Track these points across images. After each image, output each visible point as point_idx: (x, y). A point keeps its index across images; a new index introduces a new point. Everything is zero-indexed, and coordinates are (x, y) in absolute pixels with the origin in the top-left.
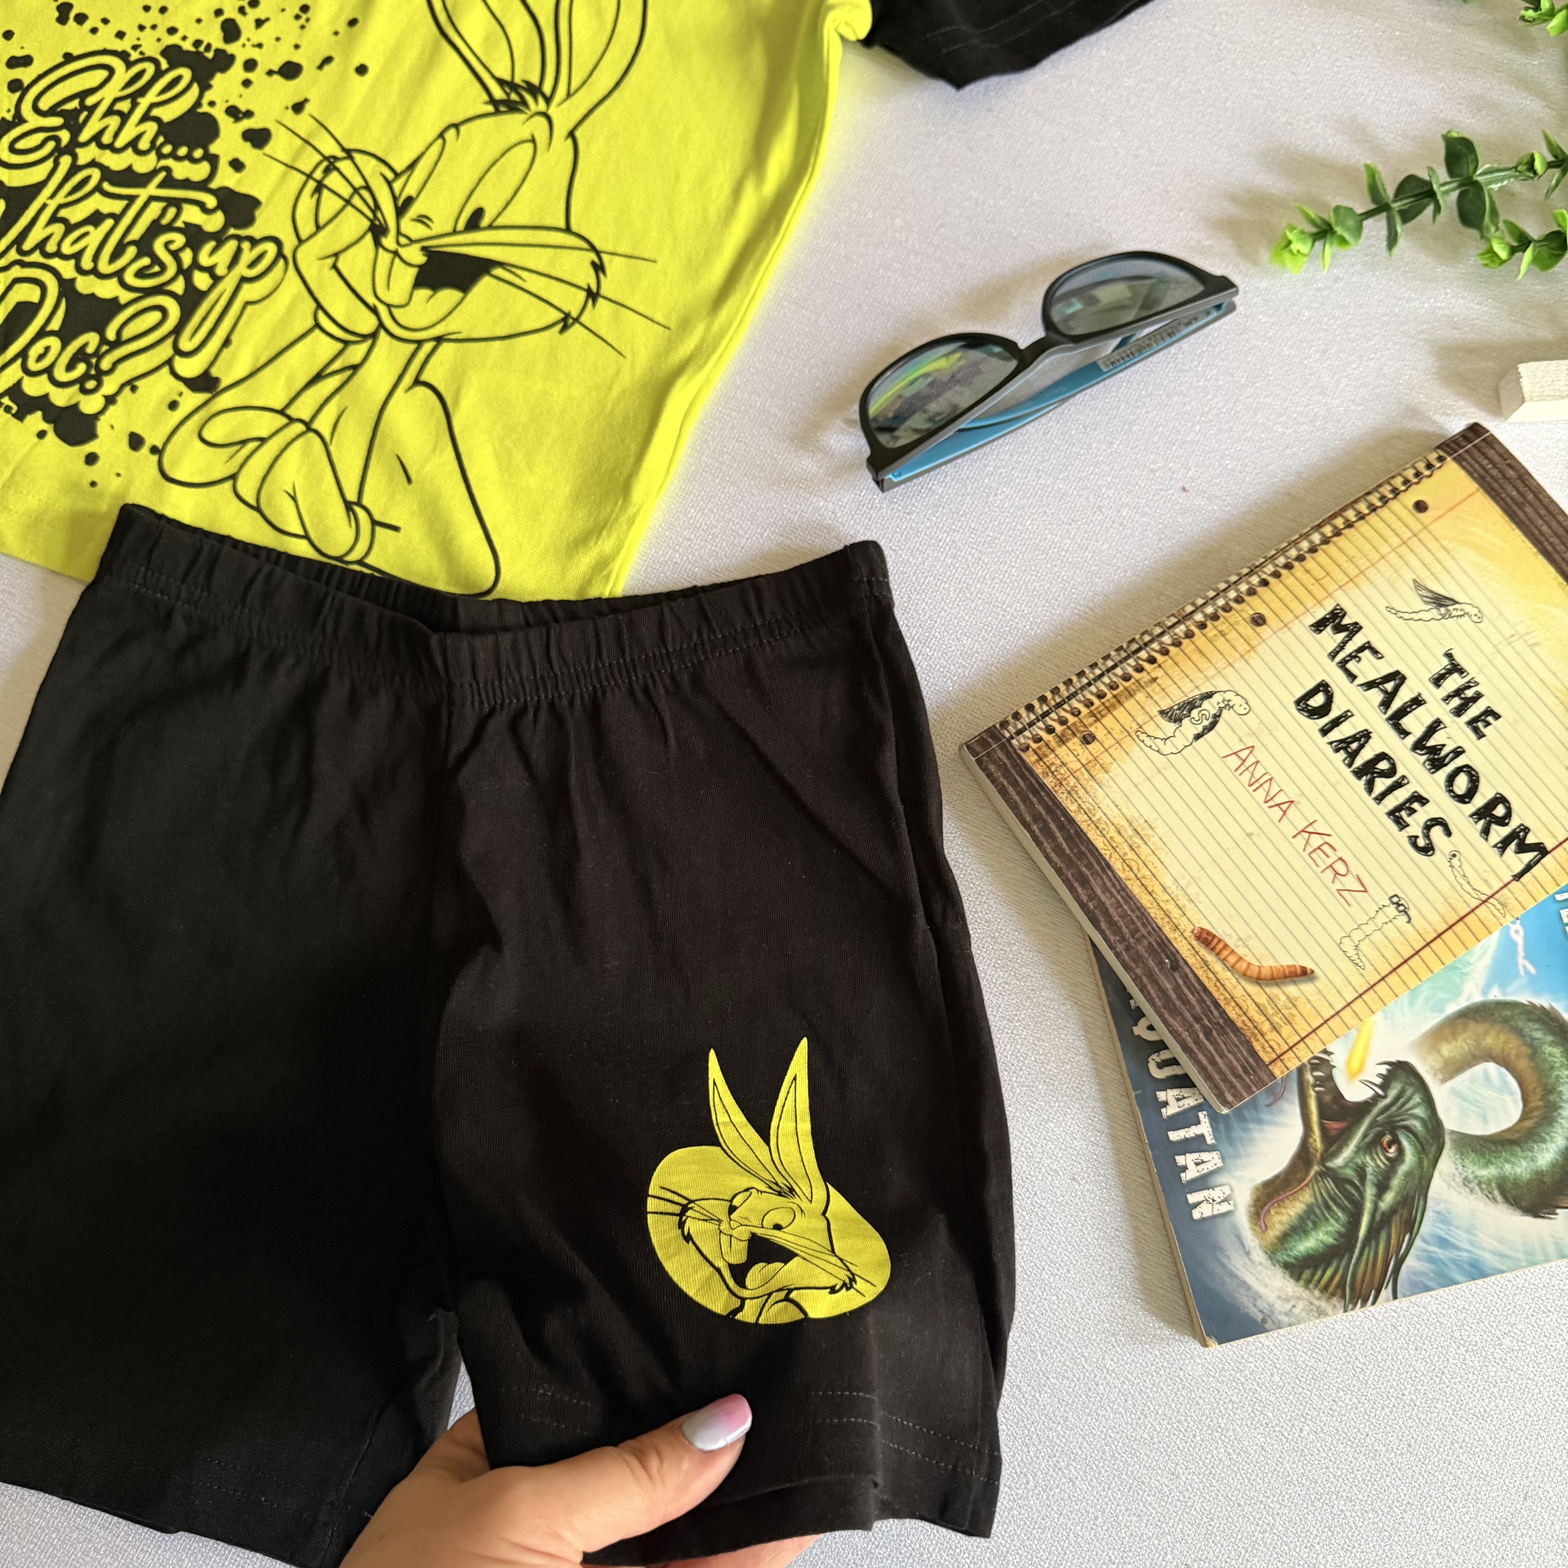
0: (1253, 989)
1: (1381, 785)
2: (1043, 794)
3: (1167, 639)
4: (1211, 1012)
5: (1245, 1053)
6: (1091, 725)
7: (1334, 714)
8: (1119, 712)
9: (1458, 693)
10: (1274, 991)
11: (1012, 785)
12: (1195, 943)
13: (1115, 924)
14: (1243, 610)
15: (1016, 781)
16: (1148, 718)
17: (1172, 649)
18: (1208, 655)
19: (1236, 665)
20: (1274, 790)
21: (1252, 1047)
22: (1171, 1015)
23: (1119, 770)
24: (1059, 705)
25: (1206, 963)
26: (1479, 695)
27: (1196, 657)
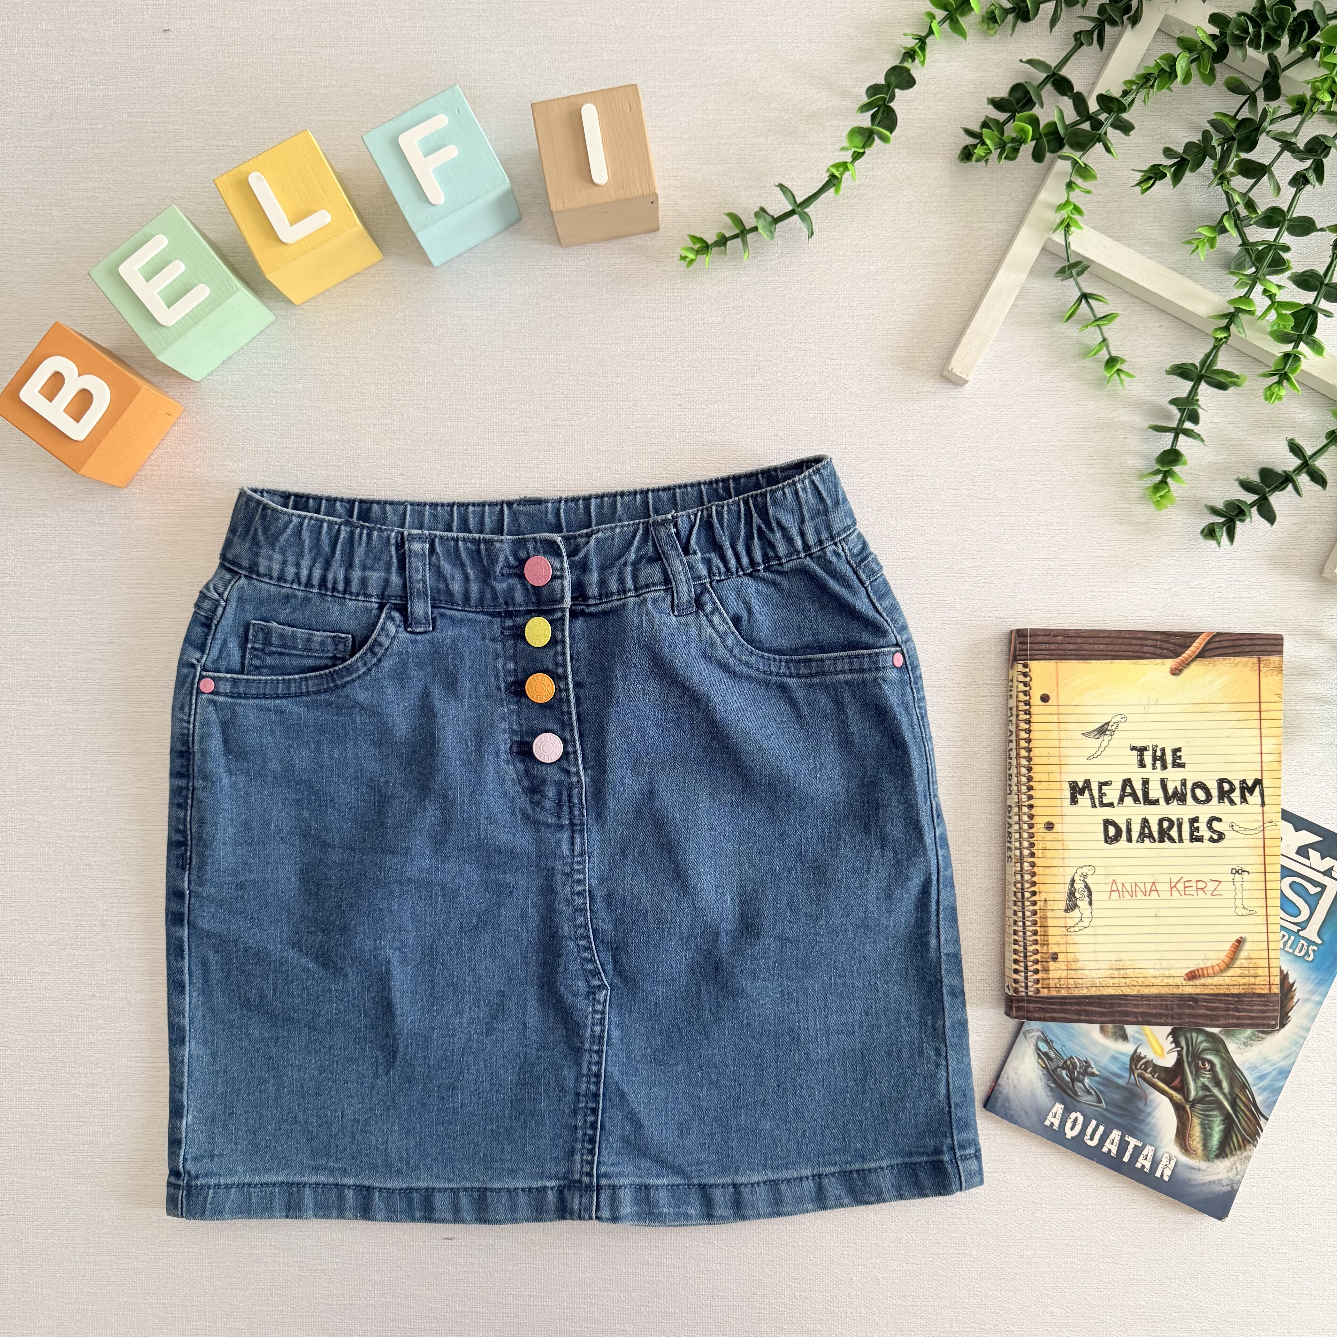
0: (1231, 972)
2: (1068, 1000)
3: (1027, 877)
4: (1230, 1001)
5: (1258, 999)
6: (1048, 950)
7: (1124, 828)
8: (1051, 931)
9: (1155, 759)
10: (1238, 963)
11: (1053, 1012)
12: (1191, 983)
13: (1157, 1014)
14: (1038, 829)
15: (1052, 1009)
16: (1064, 920)
17: (1035, 879)
18: (1051, 865)
19: (1065, 856)
20: (1142, 886)
21: (1258, 994)
22: (1219, 1021)
23: (1082, 954)
24: (1026, 957)
25: (1204, 985)
26: (1163, 750)
27: (1048, 871)
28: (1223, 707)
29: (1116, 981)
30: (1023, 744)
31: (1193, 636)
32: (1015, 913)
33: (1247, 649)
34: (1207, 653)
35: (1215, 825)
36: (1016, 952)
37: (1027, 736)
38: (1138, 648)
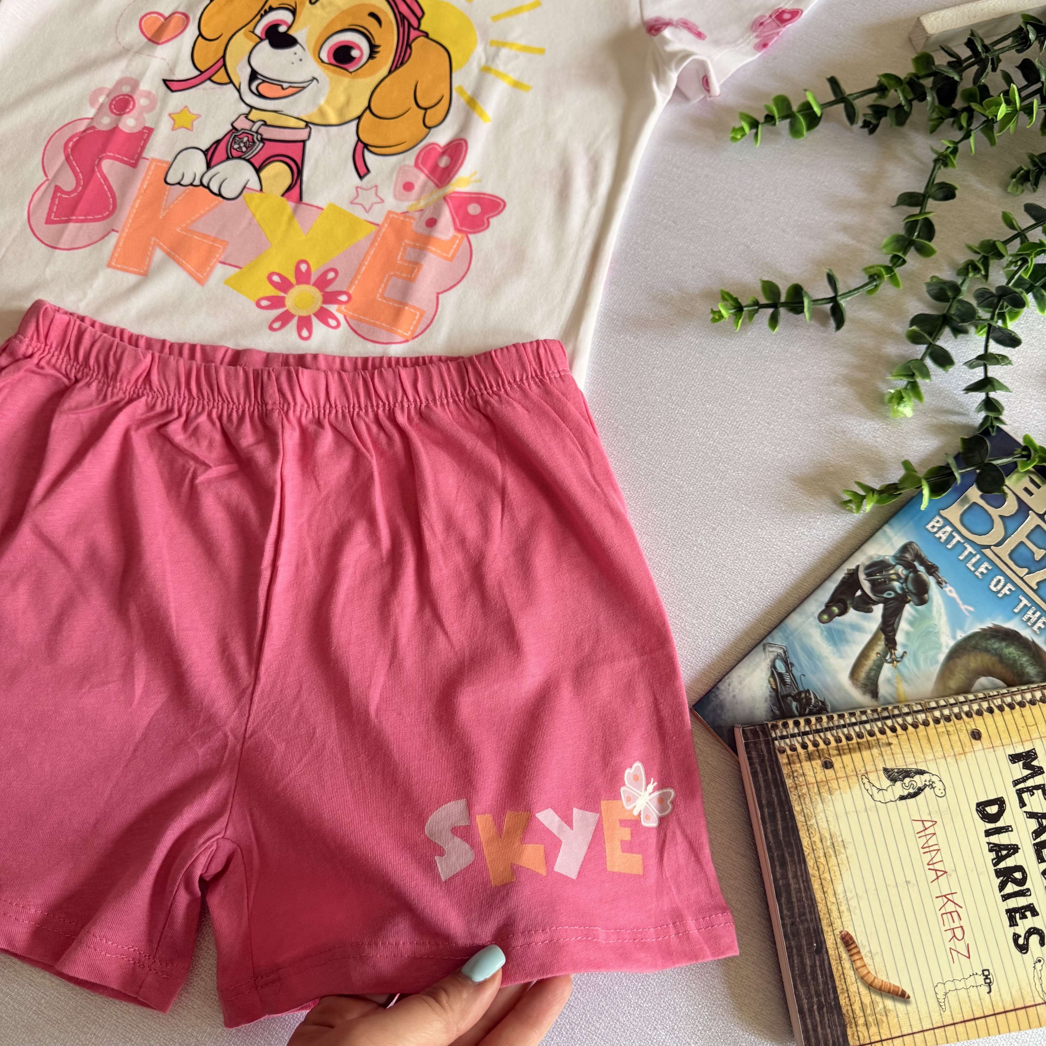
0: (864, 991)
1: (1011, 888)
2: (781, 789)
3: (909, 719)
4: (829, 994)
5: (839, 1032)
6: (834, 756)
7: (1000, 824)
8: (856, 756)
10: (878, 998)
11: (763, 774)
12: (839, 940)
13: (792, 902)
14: (968, 723)
15: (766, 771)
16: (874, 769)
17: (910, 728)
18: (933, 744)
19: (949, 760)
20: (938, 858)
21: (846, 1031)
22: (801, 984)
23: (839, 797)
24: (818, 731)
25: (840, 958)
27: (924, 741)
29: (819, 845)
32: (864, 712)
35: (1034, 939)
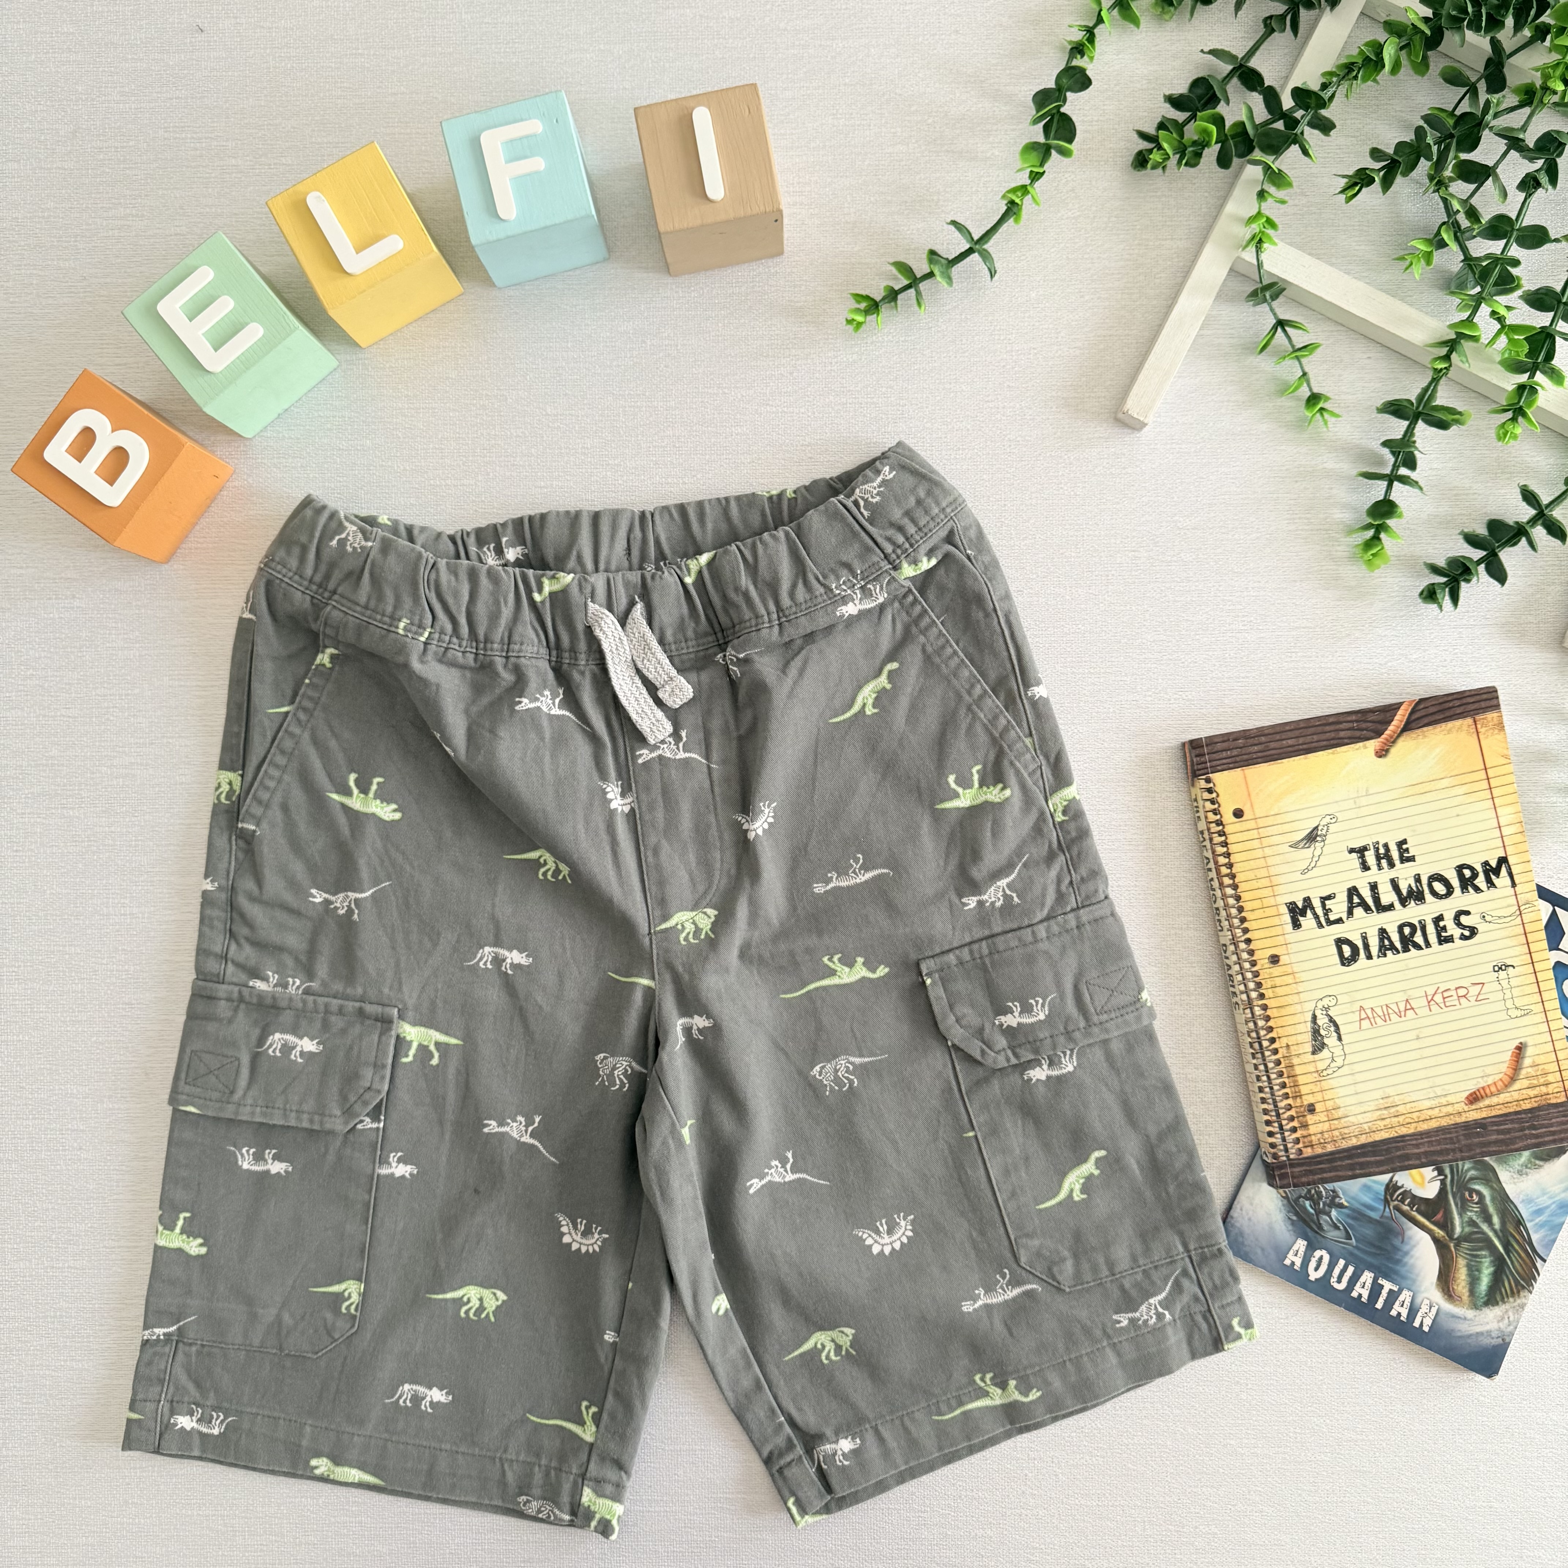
0: (1517, 1085)
2: (1337, 1156)
3: (1261, 1023)
4: (1522, 1119)
5: (1554, 1110)
6: (1302, 1102)
7: (1360, 945)
8: (1301, 1080)
9: (1378, 858)
10: (1523, 1073)
11: (1322, 1172)
12: (1474, 1107)
13: (1442, 1151)
14: (1263, 965)
15: (1321, 1169)
16: (1313, 1064)
17: (1270, 1024)
19: (1300, 990)
20: (1394, 1007)
21: (1553, 1104)
22: (1514, 1145)
23: (1342, 1099)
24: (1278, 1115)
25: (1489, 1106)
26: (1386, 846)
27: (1283, 1012)
28: (1445, 783)
29: (1387, 1122)
30: (1224, 870)
31: (1393, 709)
32: (1256, 1067)
33: (1459, 711)
34: (1413, 725)
35: (1464, 919)
36: (1266, 1112)
37: (1227, 860)
38: (1333, 735)
